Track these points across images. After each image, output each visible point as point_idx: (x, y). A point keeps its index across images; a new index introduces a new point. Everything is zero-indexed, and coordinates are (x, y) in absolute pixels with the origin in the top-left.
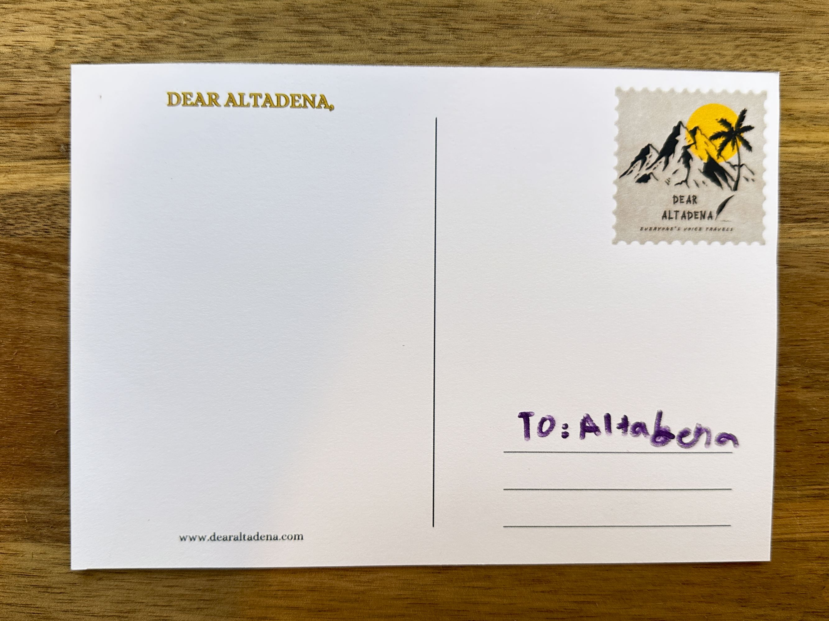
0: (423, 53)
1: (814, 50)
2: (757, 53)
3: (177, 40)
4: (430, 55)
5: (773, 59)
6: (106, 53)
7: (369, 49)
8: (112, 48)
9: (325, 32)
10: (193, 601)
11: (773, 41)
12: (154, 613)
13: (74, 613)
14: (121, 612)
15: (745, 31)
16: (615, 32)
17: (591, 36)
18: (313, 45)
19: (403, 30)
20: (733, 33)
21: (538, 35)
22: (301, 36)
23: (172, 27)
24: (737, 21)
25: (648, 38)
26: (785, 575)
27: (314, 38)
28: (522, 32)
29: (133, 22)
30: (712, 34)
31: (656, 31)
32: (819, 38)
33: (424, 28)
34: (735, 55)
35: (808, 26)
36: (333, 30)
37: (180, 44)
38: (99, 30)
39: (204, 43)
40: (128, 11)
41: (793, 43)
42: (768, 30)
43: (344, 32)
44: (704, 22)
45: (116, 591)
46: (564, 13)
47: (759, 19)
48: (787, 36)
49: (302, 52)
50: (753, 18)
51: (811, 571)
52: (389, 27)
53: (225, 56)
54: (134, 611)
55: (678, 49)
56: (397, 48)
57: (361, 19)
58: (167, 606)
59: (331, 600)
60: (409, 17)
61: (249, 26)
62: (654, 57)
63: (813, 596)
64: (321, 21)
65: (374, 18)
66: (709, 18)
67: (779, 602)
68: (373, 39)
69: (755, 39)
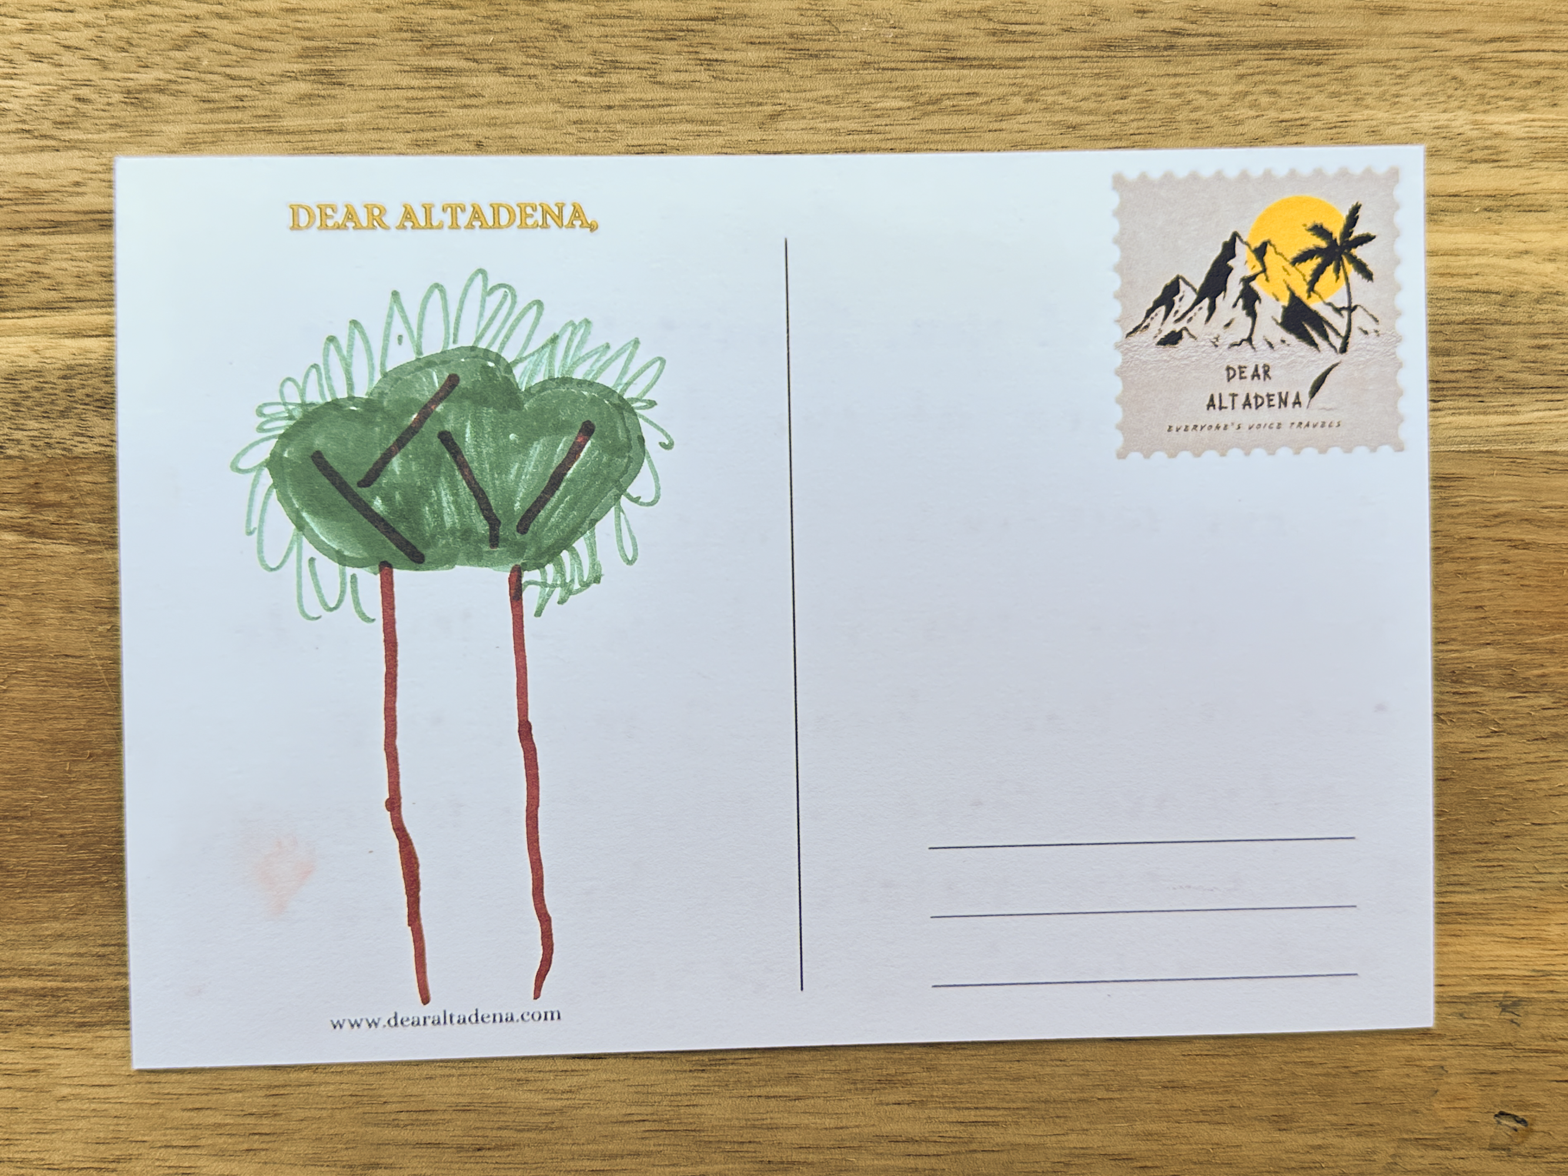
0: (653, 107)
1: (1387, 79)
2: (1278, 87)
3: (194, 88)
5: (1309, 98)
6: (62, 113)
7: (553, 100)
9: (470, 70)
10: (240, 1136)
11: (1309, 64)
12: (166, 1161)
13: (13, 1164)
14: (103, 1160)
15: (1255, 47)
16: (1008, 60)
17: (963, 67)
18: (448, 94)
19: (616, 65)
20: (1232, 52)
21: (865, 69)
22: (426, 79)
23: (185, 63)
24: (1240, 30)
25: (1070, 67)
26: (1359, 1068)
27: (451, 81)
28: (834, 64)
29: (111, 55)
30: (1193, 55)
31: (1085, 53)
32: (1396, 56)
33: (655, 61)
34: (1236, 93)
35: (1375, 35)
36: (486, 66)
37: (199, 94)
38: (48, 71)
39: (245, 93)
40: (103, 35)
41: (1347, 67)
42: (1300, 45)
43: (505, 68)
44: (1176, 33)
45: (93, 1120)
46: (913, 27)
47: (1280, 24)
48: (1335, 54)
49: (429, 107)
50: (1270, 23)
51: (1409, 1062)
52: (589, 60)
53: (284, 117)
54: (129, 1159)
55: (1128, 87)
56: (605, 99)
57: (537, 44)
58: (190, 1147)
59: (499, 1128)
60: (626, 40)
61: (327, 60)
63: (1416, 1107)
64: (463, 49)
65: (561, 42)
66: (1187, 26)
67: (1352, 1120)
68: (561, 81)
69: (1275, 62)
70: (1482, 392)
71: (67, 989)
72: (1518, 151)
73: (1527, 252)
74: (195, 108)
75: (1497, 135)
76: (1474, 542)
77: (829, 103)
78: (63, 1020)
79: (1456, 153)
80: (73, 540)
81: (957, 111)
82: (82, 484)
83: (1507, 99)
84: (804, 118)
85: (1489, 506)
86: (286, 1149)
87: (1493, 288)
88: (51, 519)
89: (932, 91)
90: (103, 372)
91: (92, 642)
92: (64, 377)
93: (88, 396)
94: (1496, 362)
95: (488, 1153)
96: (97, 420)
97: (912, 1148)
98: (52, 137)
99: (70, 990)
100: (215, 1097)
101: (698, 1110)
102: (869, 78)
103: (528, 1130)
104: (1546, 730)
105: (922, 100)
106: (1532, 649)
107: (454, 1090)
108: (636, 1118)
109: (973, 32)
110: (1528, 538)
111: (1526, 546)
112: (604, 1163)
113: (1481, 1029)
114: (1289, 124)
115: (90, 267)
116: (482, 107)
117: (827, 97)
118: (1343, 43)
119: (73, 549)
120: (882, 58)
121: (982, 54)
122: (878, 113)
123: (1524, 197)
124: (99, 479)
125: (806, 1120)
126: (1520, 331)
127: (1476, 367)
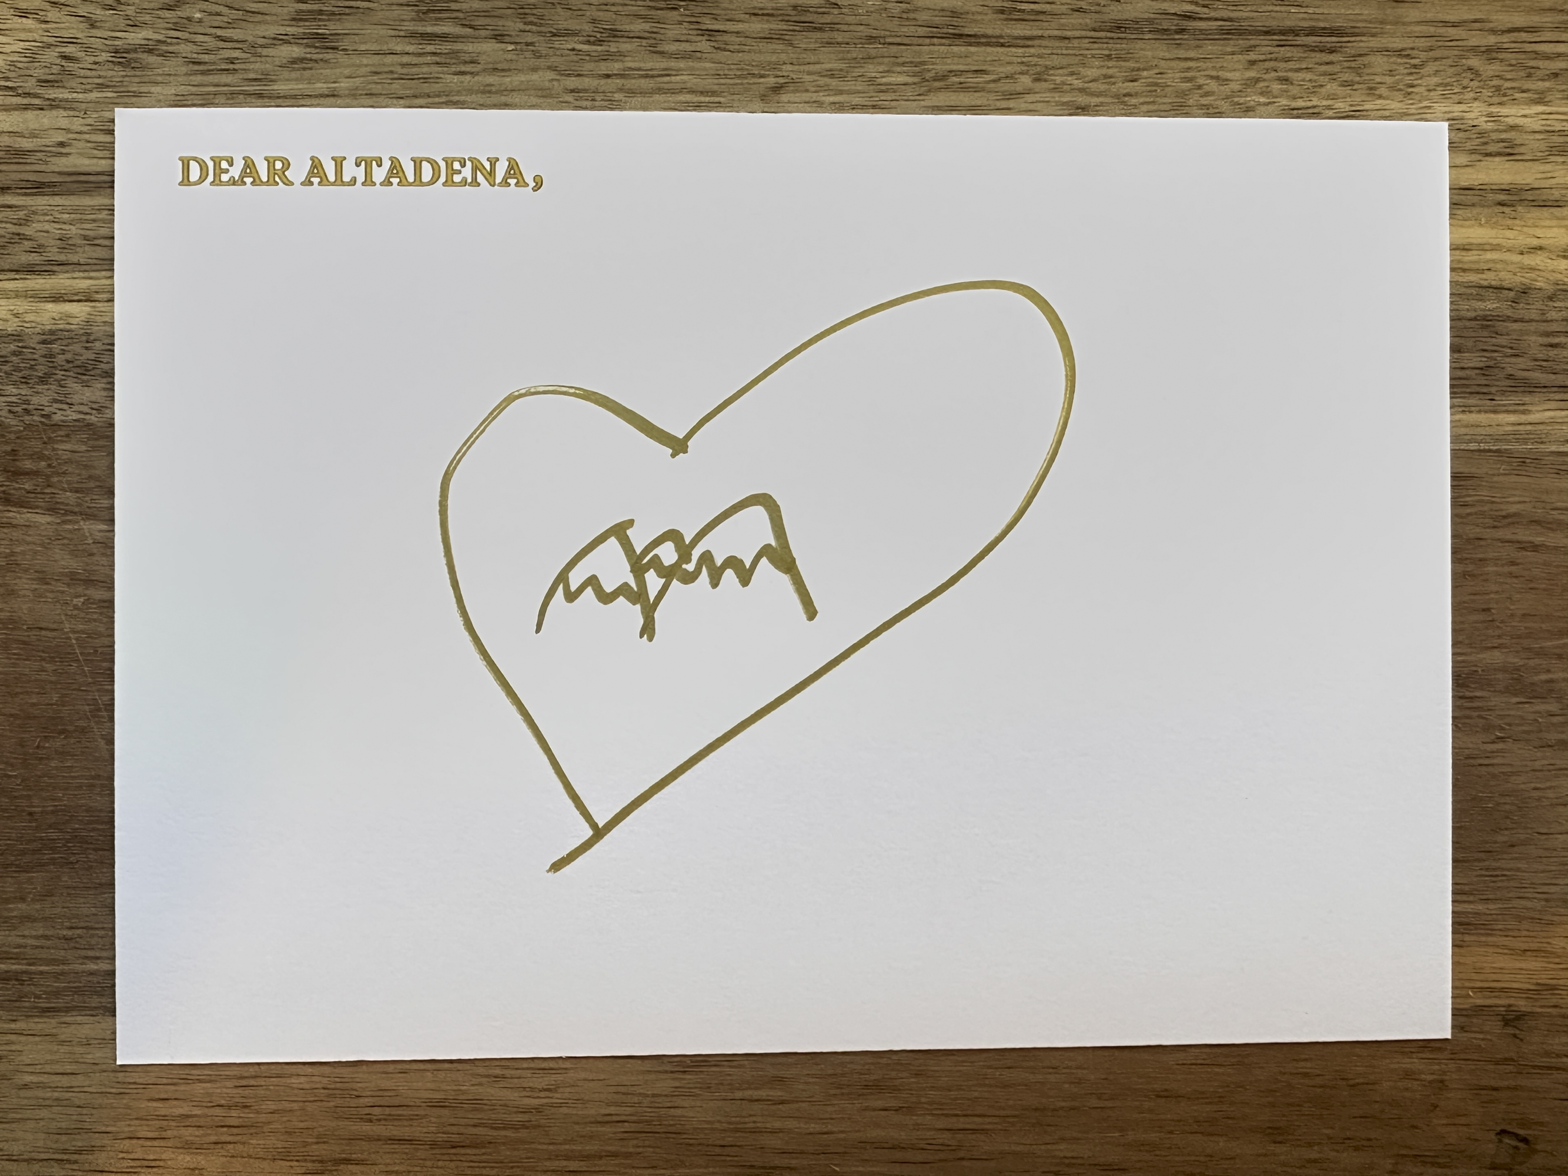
0: (653, 76)
1: (1401, 68)
2: (1290, 74)
3: (185, 49)
4: (667, 79)
5: (1322, 86)
6: (47, 70)
7: (549, 68)
8: (58, 61)
9: (466, 37)
10: (208, 1127)
11: (1321, 51)
14: (65, 1151)
15: (1267, 33)
16: (1017, 38)
17: (970, 44)
18: (443, 60)
19: (615, 34)
20: (1244, 37)
21: (870, 44)
22: (420, 44)
23: (175, 24)
24: (1252, 15)
25: (1080, 48)
26: (1357, 1081)
27: (446, 47)
28: (839, 37)
29: (99, 13)
30: (1204, 40)
31: (1095, 34)
32: (1411, 45)
33: (655, 30)
34: (1248, 79)
35: (1390, 23)
36: (483, 33)
37: (189, 55)
38: (33, 26)
39: (236, 55)
41: (1360, 55)
42: (1312, 32)
43: (502, 36)
44: (1188, 17)
45: (55, 1109)
47: (1294, 10)
48: (1349, 42)
49: (424, 73)
50: (1283, 9)
51: (1408, 1075)
52: (587, 28)
53: (275, 81)
54: (91, 1150)
55: (1138, 69)
56: (603, 68)
57: (535, 11)
58: (156, 1139)
59: (475, 1126)
61: (321, 23)
62: (1090, 84)
63: (1415, 1123)
64: (461, 15)
65: (559, 9)
66: (1198, 9)
67: (1348, 1134)
68: (558, 49)
69: (1287, 48)
70: (1493, 390)
71: (31, 973)
72: (1535, 145)
73: (1541, 248)
74: (184, 69)
75: (1513, 128)
76: (1482, 543)
77: (832, 76)
78: (27, 1004)
79: (1469, 145)
80: (48, 510)
81: (963, 88)
82: (60, 452)
83: (1523, 92)
84: (807, 91)
85: (1495, 507)
86: (253, 1142)
87: (1506, 284)
88: (27, 487)
89: (938, 67)
90: (84, 338)
91: (66, 615)
92: (44, 342)
93: (68, 362)
94: (1508, 360)
95: (463, 1151)
96: (77, 387)
97: (899, 1155)
98: (36, 96)
99: (34, 973)
100: (182, 1088)
101: (679, 1112)
102: (873, 52)
103: (504, 1128)
104: (1553, 736)
105: (928, 76)
106: (1541, 653)
107: (429, 1085)
108: (615, 1118)
109: (980, 9)
110: (1538, 540)
111: (1535, 548)
112: (582, 1163)
113: (1482, 1043)
114: (1300, 112)
115: (73, 230)
116: (477, 74)
117: (830, 70)
118: (1356, 30)
119: (49, 519)
120: (888, 33)
121: (989, 32)
122: (883, 88)
123: (1538, 192)
124: (76, 447)
125: (791, 1124)
126: (1532, 328)
127: (1488, 364)
